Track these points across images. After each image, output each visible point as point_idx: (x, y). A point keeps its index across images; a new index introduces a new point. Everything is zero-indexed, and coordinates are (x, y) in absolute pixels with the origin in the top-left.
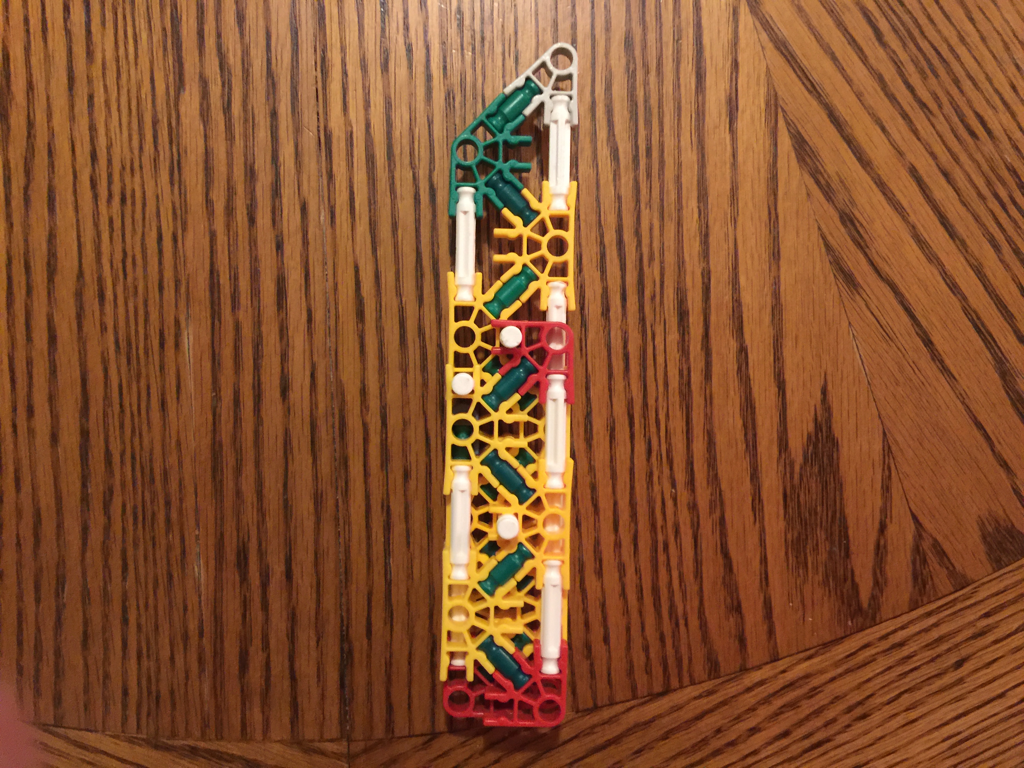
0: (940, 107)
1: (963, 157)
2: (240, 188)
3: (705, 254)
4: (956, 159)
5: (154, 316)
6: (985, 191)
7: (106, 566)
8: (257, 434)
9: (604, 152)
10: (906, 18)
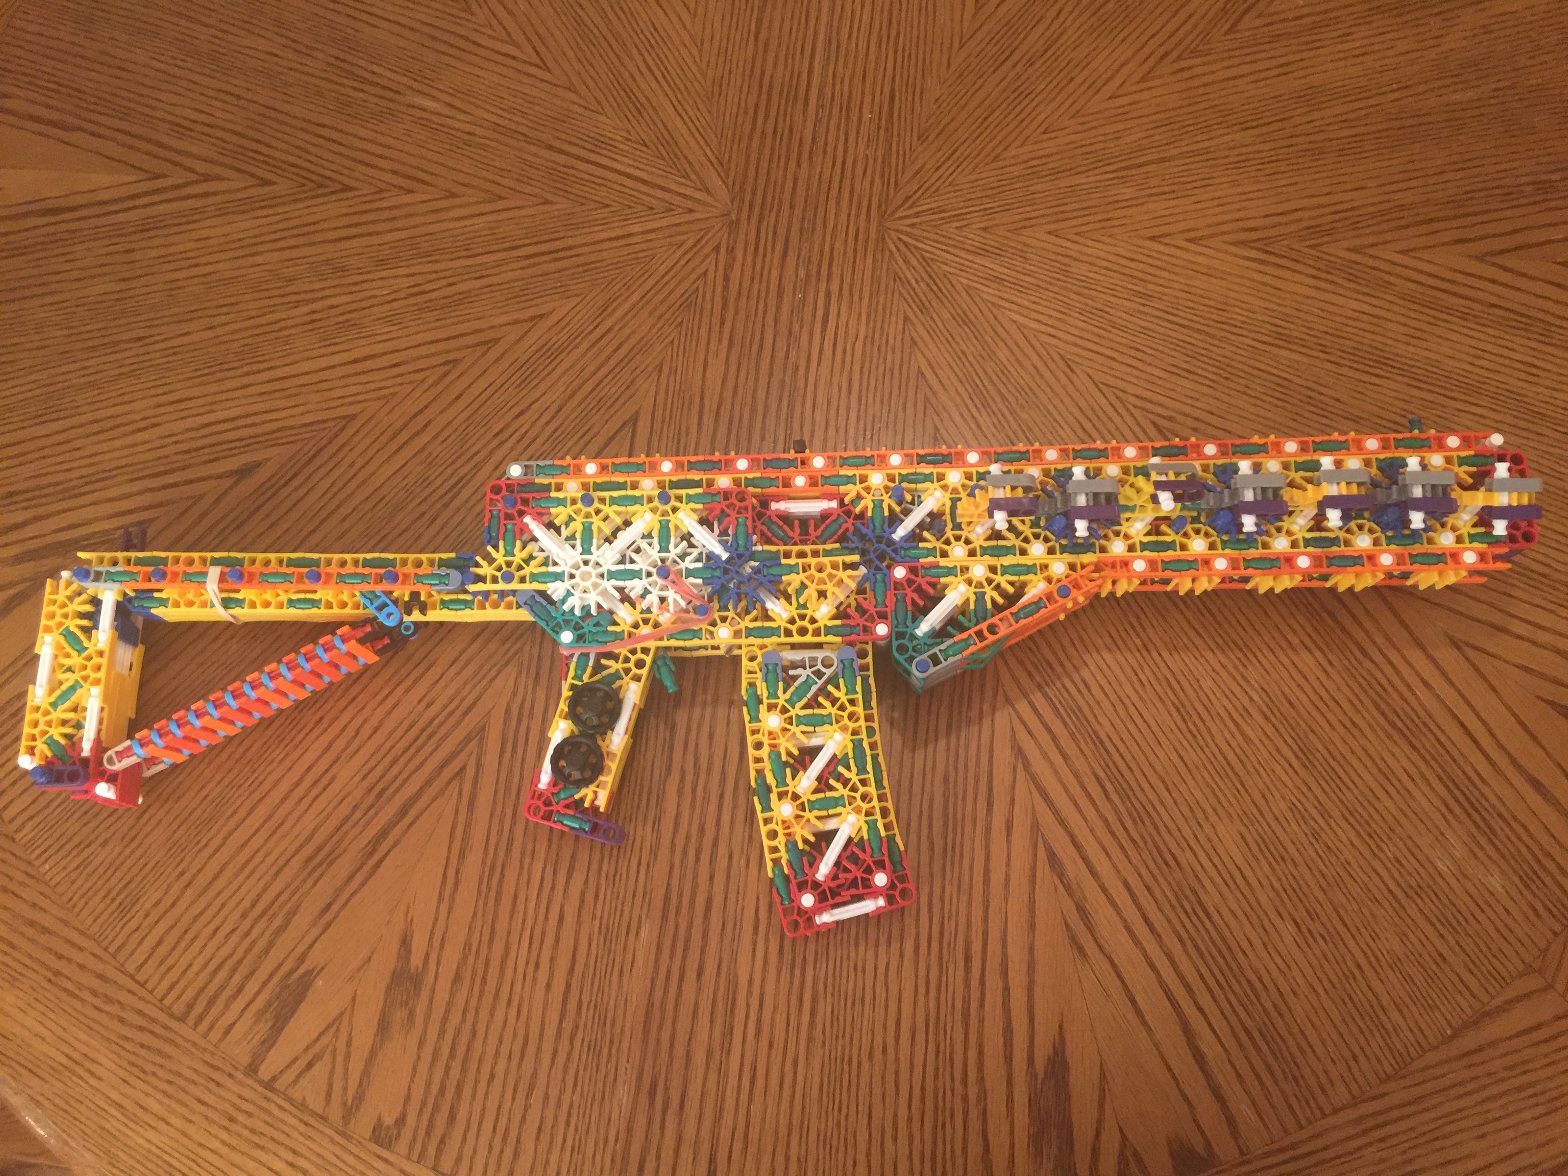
0: (1145, 843)
1: (1161, 879)
2: (694, 839)
3: (986, 920)
4: (1156, 880)
5: (626, 914)
6: (1174, 902)
7: (564, 1080)
8: (677, 1003)
9: (925, 844)
10: (1124, 785)
